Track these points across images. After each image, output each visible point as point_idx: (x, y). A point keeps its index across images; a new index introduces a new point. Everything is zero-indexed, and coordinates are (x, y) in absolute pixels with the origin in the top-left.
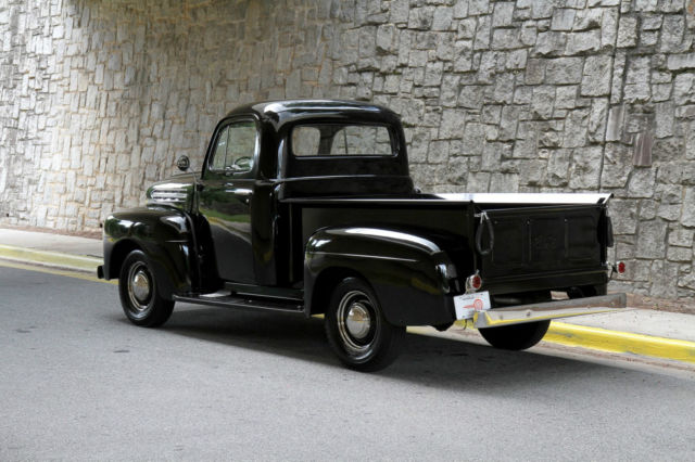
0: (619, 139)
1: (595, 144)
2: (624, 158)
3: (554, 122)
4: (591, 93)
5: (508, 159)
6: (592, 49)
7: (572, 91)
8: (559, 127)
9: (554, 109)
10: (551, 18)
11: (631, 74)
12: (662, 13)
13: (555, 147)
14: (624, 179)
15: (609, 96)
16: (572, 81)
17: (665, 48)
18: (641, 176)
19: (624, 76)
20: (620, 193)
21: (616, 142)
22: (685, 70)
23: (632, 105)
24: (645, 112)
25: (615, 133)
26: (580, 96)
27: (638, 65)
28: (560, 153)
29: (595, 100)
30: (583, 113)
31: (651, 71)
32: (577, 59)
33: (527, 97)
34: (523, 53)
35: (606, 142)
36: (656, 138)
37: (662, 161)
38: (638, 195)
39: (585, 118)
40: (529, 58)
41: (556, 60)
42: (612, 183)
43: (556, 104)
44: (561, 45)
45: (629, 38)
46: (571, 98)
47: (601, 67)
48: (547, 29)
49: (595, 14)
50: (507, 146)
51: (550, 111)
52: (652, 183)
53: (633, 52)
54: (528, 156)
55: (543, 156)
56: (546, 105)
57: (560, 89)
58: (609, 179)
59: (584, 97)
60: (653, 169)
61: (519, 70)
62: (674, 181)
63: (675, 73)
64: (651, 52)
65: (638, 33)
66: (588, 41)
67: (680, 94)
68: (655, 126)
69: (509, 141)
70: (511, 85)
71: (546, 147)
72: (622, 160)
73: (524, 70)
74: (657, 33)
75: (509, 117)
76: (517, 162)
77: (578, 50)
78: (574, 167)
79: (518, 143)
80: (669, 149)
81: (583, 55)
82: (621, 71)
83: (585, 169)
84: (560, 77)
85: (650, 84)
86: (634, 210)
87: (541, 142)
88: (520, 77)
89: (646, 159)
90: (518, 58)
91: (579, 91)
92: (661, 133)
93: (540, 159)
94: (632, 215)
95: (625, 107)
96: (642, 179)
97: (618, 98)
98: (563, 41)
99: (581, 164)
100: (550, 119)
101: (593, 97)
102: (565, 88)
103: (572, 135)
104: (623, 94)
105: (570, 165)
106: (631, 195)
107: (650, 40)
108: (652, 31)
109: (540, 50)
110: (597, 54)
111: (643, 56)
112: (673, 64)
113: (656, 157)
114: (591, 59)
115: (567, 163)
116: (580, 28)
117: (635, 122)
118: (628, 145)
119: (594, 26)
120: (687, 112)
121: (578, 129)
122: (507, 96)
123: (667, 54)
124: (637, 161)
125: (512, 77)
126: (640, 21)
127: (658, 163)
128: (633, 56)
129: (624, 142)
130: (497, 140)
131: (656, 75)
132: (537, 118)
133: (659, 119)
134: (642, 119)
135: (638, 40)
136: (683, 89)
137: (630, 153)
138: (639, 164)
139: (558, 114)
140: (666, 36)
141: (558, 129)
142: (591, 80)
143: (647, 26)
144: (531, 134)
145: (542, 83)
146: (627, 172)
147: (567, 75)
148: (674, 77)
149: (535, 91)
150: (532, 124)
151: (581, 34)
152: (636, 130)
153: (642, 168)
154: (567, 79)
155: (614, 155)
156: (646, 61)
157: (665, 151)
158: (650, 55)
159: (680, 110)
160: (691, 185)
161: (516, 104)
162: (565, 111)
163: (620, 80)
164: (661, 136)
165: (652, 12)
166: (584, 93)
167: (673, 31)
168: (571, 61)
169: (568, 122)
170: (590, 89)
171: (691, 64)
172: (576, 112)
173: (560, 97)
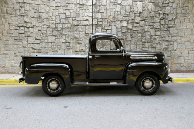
5: (69, 46)
8: (81, 39)
10: (76, 18)
11: (97, 29)
12: (102, 18)
13: (81, 44)
28: (83, 45)
31: (101, 29)
33: (72, 34)
36: (104, 42)
39: (87, 38)
40: (71, 25)
41: (78, 26)
45: (96, 23)
46: (83, 34)
47: (90, 28)
48: (75, 20)
49: (87, 18)
51: (79, 36)
53: (97, 25)
54: (74, 46)
55: (78, 45)
56: (77, 35)
57: (80, 32)
60: (105, 47)
61: (69, 28)
63: (107, 30)
64: (101, 26)
65: (98, 22)
66: (87, 23)
69: (68, 43)
70: (67, 31)
75: (68, 38)
76: (71, 47)
78: (86, 47)
79: (71, 43)
81: (85, 25)
82: (95, 29)
84: (80, 29)
87: (77, 43)
90: (68, 25)
91: (85, 32)
98: (80, 22)
100: (79, 38)
101: (89, 34)
102: (82, 32)
103: (85, 41)
105: (85, 47)
108: (101, 22)
109: (74, 24)
110: (88, 25)
111: (99, 26)
112: (106, 28)
113: (105, 45)
115: (84, 47)
116: (84, 20)
119: (87, 20)
122: (67, 33)
123: (104, 26)
124: (101, 46)
125: (67, 29)
126: (98, 20)
130: (65, 42)
131: (103, 30)
132: (76, 38)
137: (99, 44)
142: (88, 30)
144: (74, 41)
145: (76, 31)
149: (74, 32)
150: (74, 39)
151: (84, 21)
154: (82, 30)
161: (69, 35)
162: (82, 36)
163: (95, 31)
165: (100, 18)
166: (87, 33)
167: (105, 22)
168: (82, 27)
169: (83, 39)
170: (88, 32)
171: (110, 28)
172: (85, 37)
173: (81, 34)
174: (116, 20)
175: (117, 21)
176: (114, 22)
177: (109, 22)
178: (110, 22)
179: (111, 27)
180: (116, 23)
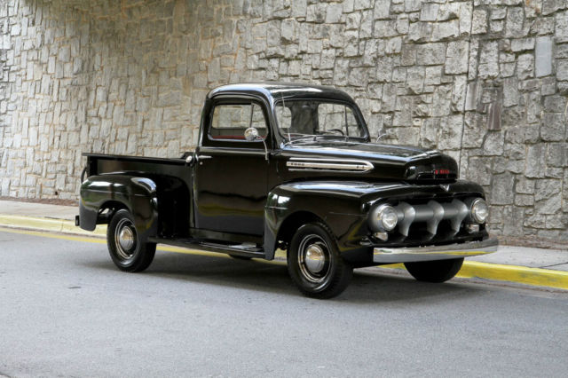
0: (475, 108)
1: (457, 113)
2: (479, 124)
3: (424, 96)
4: (453, 72)
5: (389, 127)
6: (452, 36)
7: (438, 70)
8: (428, 100)
9: (424, 85)
10: (419, 11)
11: (483, 55)
12: (506, 5)
13: (425, 116)
14: (481, 140)
15: (467, 74)
16: (438, 63)
17: (509, 34)
18: (493, 138)
19: (478, 57)
20: (478, 152)
21: (473, 111)
22: (525, 52)
23: (485, 80)
24: (495, 86)
25: (473, 103)
26: (444, 74)
27: (488, 48)
28: (430, 121)
29: (456, 77)
30: (447, 88)
31: (499, 53)
32: (441, 44)
33: (402, 77)
34: (398, 40)
35: (465, 111)
36: (504, 107)
37: (509, 125)
38: (492, 154)
39: (448, 92)
40: (404, 44)
41: (424, 46)
42: (472, 144)
43: (426, 81)
44: (428, 34)
45: (481, 26)
46: (437, 76)
47: (460, 50)
48: (417, 20)
49: (454, 7)
50: (387, 117)
51: (421, 87)
52: (502, 143)
53: (485, 38)
54: (405, 124)
55: (416, 124)
56: (418, 82)
57: (428, 69)
58: (468, 141)
59: (448, 75)
60: (503, 132)
61: (396, 54)
62: (518, 141)
63: (517, 54)
64: (498, 38)
65: (488, 22)
66: (451, 29)
67: (522, 71)
68: (503, 97)
69: (390, 112)
70: (389, 67)
71: (418, 117)
72: (478, 126)
73: (400, 54)
74: (502, 22)
75: (389, 94)
76: (396, 130)
77: (441, 37)
78: (441, 132)
79: (397, 114)
80: (514, 116)
81: (445, 40)
82: (475, 53)
83: (450, 134)
84: (429, 59)
85: (499, 64)
86: (489, 166)
87: (415, 113)
88: (397, 60)
89: (497, 124)
90: (395, 44)
91: (444, 70)
92: (508, 103)
93: (414, 126)
94: (487, 169)
95: (480, 82)
96: (494, 140)
97: (474, 76)
98: (429, 29)
99: (447, 130)
100: (421, 94)
101: (454, 75)
102: (432, 68)
103: (439, 106)
104: (478, 72)
105: (438, 131)
106: (486, 154)
107: (497, 28)
108: (499, 20)
109: (412, 37)
110: (456, 40)
111: (492, 40)
112: (516, 47)
113: (504, 123)
114: (452, 44)
115: (436, 130)
116: (443, 19)
117: (488, 94)
118: (482, 113)
119: (453, 17)
120: (527, 86)
121: (443, 101)
122: (387, 76)
123: (511, 39)
124: (490, 126)
125: (390, 60)
126: (489, 12)
127: (506, 127)
128: (484, 40)
129: (480, 111)
130: (380, 112)
131: (503, 56)
132: (411, 93)
133: (506, 92)
134: (493, 91)
135: (488, 28)
136: (524, 66)
137: (484, 120)
138: (492, 128)
139: (427, 89)
140: (509, 24)
141: (428, 102)
142: (453, 61)
143: (495, 16)
144: (407, 106)
145: (414, 65)
146: (483, 135)
147: (434, 58)
148: (516, 57)
149: (408, 71)
150: (407, 98)
151: (444, 24)
152: (489, 101)
153: (494, 131)
154: (433, 61)
155: (472, 122)
156: (495, 44)
157: (512, 118)
158: (497, 40)
159: (522, 84)
160: (532, 144)
161: (393, 82)
162: (432, 87)
163: (475, 61)
164: (508, 105)
165: (498, 5)
166: (447, 72)
167: (515, 20)
168: (436, 46)
169: (436, 96)
170: (452, 68)
171: (530, 46)
172: (441, 87)
173: (429, 76)
174: (556, 8)
175: (560, 11)
176: (550, 15)
177: (531, 19)
178: (533, 18)
179: (533, 39)
180: (555, 23)
